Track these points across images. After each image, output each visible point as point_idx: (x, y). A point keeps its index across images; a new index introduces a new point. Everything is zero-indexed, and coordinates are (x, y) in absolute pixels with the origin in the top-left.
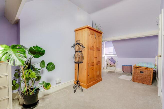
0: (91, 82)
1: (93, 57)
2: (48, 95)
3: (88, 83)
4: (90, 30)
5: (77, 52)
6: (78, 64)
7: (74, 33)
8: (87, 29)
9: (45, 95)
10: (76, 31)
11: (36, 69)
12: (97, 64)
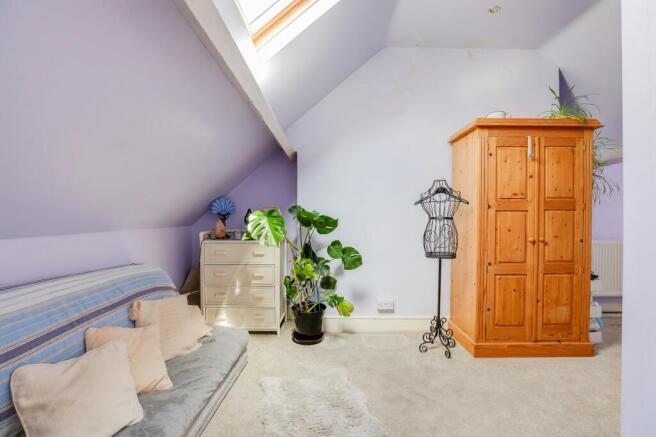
0: (506, 340)
1: (522, 240)
2: (351, 333)
3: (486, 340)
4: (496, 132)
5: (448, 218)
6: (437, 260)
7: (449, 149)
8: (477, 131)
9: (345, 331)
10: (453, 142)
11: (321, 259)
12: (545, 269)
